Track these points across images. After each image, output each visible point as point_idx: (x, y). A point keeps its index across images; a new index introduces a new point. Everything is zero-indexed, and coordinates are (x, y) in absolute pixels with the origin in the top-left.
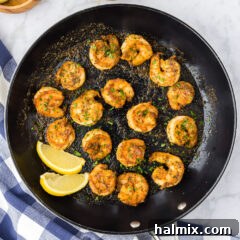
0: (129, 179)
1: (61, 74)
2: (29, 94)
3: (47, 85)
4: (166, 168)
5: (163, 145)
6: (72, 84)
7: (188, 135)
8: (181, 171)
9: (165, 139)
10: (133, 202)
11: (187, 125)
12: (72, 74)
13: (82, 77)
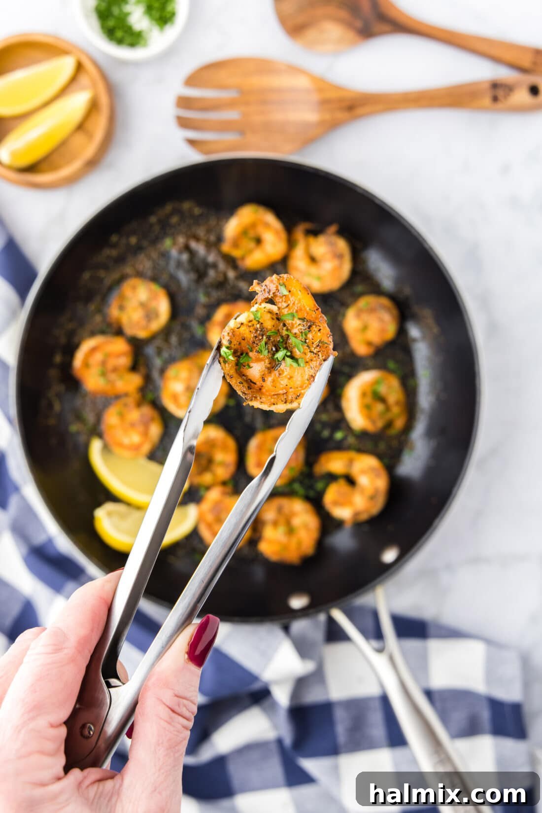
0: (280, 510)
1: (122, 308)
2: (58, 359)
3: (93, 334)
4: (351, 481)
5: (339, 435)
6: (144, 323)
7: (388, 409)
8: (381, 483)
9: (341, 422)
10: (292, 555)
11: (382, 389)
12: (143, 305)
13: (163, 307)
